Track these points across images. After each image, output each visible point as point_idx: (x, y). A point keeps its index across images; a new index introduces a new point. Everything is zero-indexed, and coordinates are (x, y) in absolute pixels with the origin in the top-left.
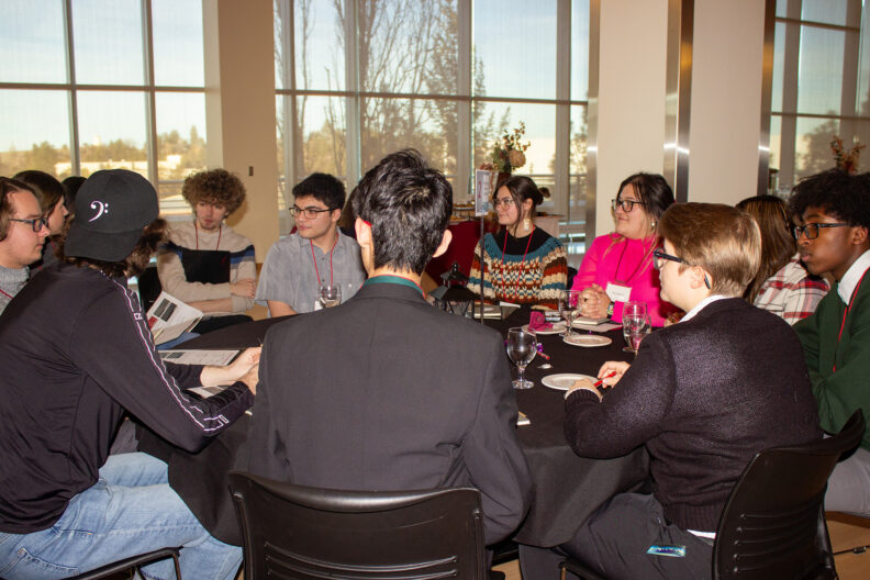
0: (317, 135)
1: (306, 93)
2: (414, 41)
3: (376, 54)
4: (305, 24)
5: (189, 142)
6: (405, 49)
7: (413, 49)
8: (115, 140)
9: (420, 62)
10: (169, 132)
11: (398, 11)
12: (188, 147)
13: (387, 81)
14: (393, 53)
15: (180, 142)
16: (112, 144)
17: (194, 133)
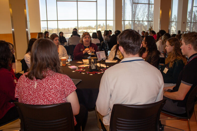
0: (127, 25)
1: (125, 20)
2: (143, 11)
3: (137, 13)
4: (126, 8)
5: (103, 26)
6: (141, 13)
7: (143, 12)
8: (89, 26)
9: (144, 14)
10: (99, 24)
11: (141, 7)
12: (102, 27)
13: (139, 17)
14: (140, 13)
15: (101, 26)
16: (88, 26)
17: (103, 24)
